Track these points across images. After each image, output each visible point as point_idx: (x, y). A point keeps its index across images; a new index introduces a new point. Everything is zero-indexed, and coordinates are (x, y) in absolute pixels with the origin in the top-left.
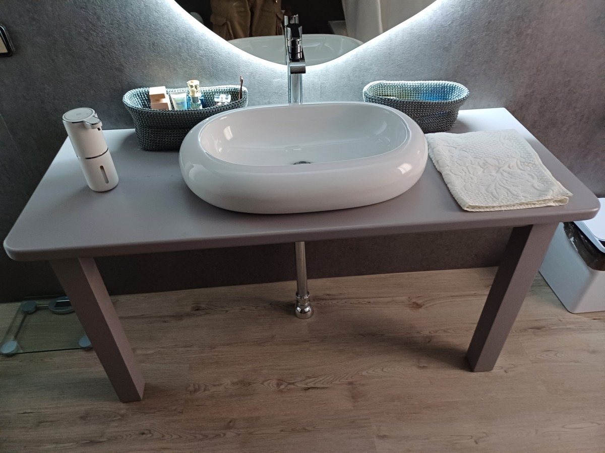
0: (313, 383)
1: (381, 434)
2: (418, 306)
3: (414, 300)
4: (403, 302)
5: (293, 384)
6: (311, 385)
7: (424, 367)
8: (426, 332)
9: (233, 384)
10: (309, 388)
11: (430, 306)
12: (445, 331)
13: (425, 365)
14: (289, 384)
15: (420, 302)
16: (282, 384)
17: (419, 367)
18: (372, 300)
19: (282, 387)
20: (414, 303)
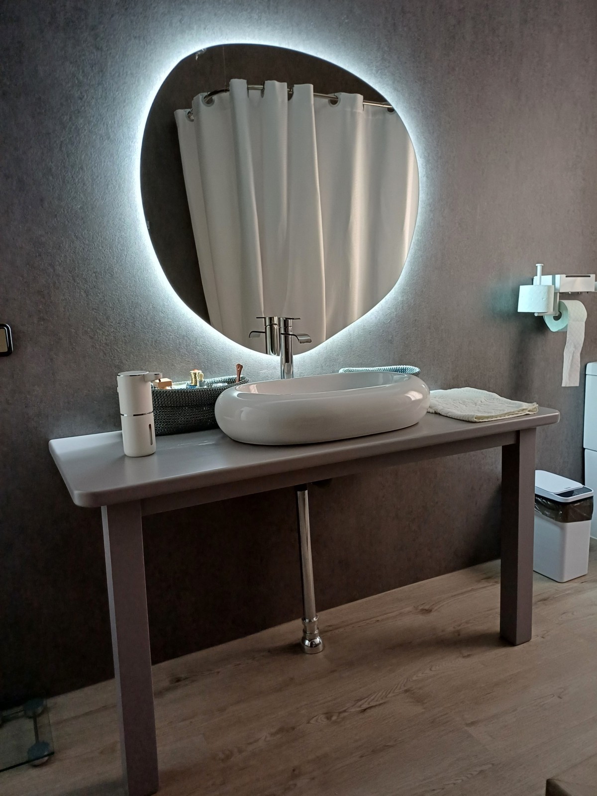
0: (366, 703)
1: (469, 722)
2: (429, 611)
3: (420, 608)
4: (411, 612)
5: (345, 711)
6: (365, 706)
7: (469, 656)
8: (450, 629)
9: (272, 734)
10: (365, 710)
11: (439, 608)
12: (467, 623)
13: (469, 653)
14: (340, 713)
15: (427, 607)
16: (331, 716)
17: (464, 657)
18: (379, 618)
19: (334, 718)
20: (422, 610)
